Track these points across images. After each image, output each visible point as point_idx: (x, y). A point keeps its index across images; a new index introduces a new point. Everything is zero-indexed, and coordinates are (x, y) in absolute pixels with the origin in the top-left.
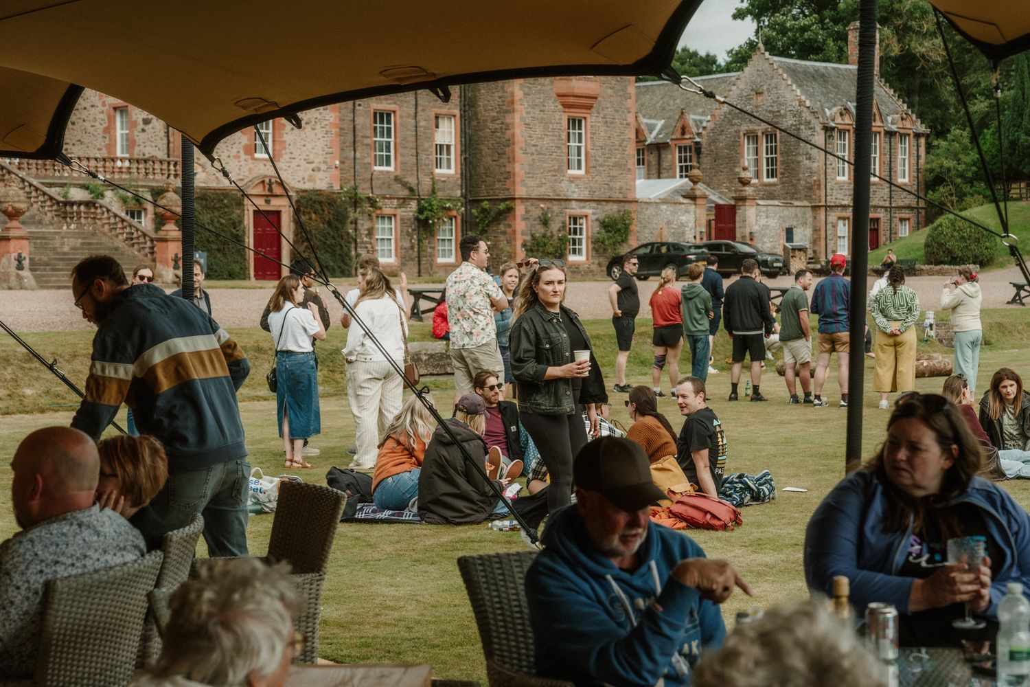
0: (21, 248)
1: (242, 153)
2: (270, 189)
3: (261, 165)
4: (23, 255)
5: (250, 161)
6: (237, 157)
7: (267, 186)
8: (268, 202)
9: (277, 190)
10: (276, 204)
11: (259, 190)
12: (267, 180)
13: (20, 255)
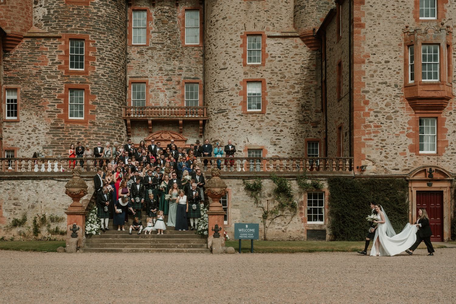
0: (75, 222)
1: (408, 151)
2: (431, 175)
3: (425, 159)
4: (77, 226)
5: (415, 156)
6: (403, 154)
7: (428, 174)
8: (430, 185)
9: (437, 176)
10: (436, 186)
11: (421, 176)
12: (428, 169)
13: (74, 227)
